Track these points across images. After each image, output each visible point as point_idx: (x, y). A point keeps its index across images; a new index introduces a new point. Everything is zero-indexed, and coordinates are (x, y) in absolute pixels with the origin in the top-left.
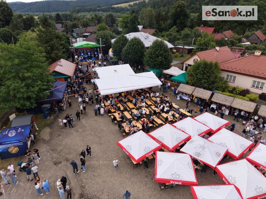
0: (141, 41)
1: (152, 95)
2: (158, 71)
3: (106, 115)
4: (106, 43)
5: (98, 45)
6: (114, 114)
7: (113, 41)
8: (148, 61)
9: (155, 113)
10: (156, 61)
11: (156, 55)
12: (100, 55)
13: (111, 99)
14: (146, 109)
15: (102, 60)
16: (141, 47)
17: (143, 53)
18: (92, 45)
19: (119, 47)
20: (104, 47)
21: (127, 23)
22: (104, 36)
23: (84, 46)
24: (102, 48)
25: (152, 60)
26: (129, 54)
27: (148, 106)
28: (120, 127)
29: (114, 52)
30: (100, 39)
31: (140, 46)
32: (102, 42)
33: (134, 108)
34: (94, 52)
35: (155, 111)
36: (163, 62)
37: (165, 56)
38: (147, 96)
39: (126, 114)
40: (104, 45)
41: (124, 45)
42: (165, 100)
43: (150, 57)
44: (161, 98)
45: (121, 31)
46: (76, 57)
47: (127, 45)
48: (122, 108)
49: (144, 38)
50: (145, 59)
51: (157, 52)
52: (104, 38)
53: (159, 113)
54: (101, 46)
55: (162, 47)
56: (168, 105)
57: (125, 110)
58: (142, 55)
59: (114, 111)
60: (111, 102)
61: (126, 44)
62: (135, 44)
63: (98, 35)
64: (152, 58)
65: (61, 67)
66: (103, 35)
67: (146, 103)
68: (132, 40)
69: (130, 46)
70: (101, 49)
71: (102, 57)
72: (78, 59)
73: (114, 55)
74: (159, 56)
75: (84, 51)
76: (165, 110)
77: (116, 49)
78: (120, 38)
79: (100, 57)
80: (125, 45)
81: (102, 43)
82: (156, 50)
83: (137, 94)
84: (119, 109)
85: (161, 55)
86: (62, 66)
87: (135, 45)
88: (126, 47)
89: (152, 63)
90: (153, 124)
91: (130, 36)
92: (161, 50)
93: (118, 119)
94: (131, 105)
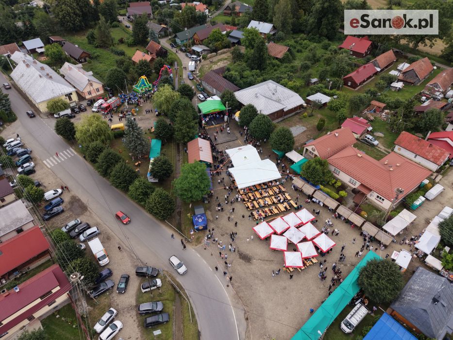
1: (273, 184)
3: (242, 203)
5: (225, 109)
6: (248, 204)
9: (274, 204)
12: (226, 117)
14: (269, 200)
15: (228, 122)
18: (219, 110)
23: (212, 111)
27: (270, 196)
33: (260, 198)
38: (270, 185)
39: (255, 203)
40: (230, 108)
44: (280, 189)
48: (252, 198)
53: (277, 204)
59: (247, 200)
60: (244, 190)
67: (269, 193)
70: (227, 112)
78: (247, 109)
81: (228, 106)
86: (202, 150)
90: (272, 213)
91: (257, 95)
93: (251, 208)
94: (258, 196)
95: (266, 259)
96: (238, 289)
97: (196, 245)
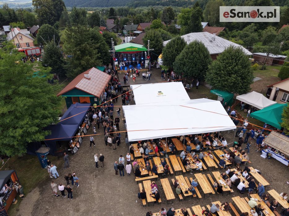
0: (204, 46)
2: (227, 95)
4: (156, 47)
5: (145, 49)
7: (165, 43)
8: (212, 79)
10: (227, 80)
11: (227, 71)
12: (147, 62)
13: (145, 144)
15: (149, 69)
16: (204, 55)
17: (207, 65)
18: (137, 49)
19: (172, 54)
20: (153, 51)
21: (188, 18)
22: (154, 37)
23: (128, 49)
24: (150, 53)
25: (219, 78)
26: (184, 65)
29: (165, 60)
30: (149, 40)
31: (202, 55)
32: (151, 44)
34: (140, 57)
36: (238, 84)
37: (243, 73)
39: (166, 185)
40: (153, 49)
41: (178, 51)
43: (217, 74)
45: (179, 29)
46: (116, 63)
47: (183, 51)
49: (208, 41)
50: (209, 76)
51: (230, 68)
52: (153, 40)
54: (149, 50)
55: (239, 60)
58: (204, 68)
59: (146, 172)
60: (145, 150)
61: (183, 49)
62: (195, 51)
63: (147, 36)
64: (220, 76)
65: (87, 80)
66: (153, 35)
67: (204, 163)
68: (191, 45)
69: (187, 53)
70: (149, 55)
71: (149, 64)
72: (118, 66)
73: (164, 64)
74: (232, 73)
75: (127, 55)
77: (167, 56)
78: (174, 41)
79: (146, 65)
80: (181, 51)
81: (150, 47)
82: (227, 63)
84: (155, 168)
85: (236, 72)
86: (89, 79)
87: (194, 53)
88: (181, 54)
89: (219, 82)
91: (190, 38)
92: (237, 64)
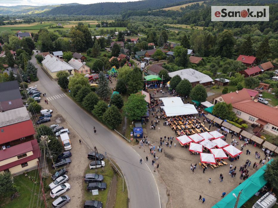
1: (192, 118)
3: (169, 126)
5: (160, 79)
6: (173, 126)
7: (169, 74)
8: (192, 96)
9: (192, 128)
11: (197, 93)
13: (170, 118)
14: (188, 126)
15: (162, 88)
18: (157, 79)
19: (175, 83)
24: (163, 81)
27: (189, 124)
28: (176, 132)
30: (162, 75)
33: (182, 124)
35: (192, 127)
36: (201, 98)
37: (203, 95)
38: (190, 118)
39: (179, 127)
40: (165, 79)
41: (178, 82)
42: (199, 122)
43: (193, 94)
44: (197, 120)
46: (147, 86)
48: (176, 124)
52: (164, 75)
53: (194, 128)
56: (199, 124)
57: (178, 125)
58: (189, 91)
59: (173, 124)
60: (171, 119)
61: (180, 82)
64: (195, 95)
66: (164, 72)
67: (188, 122)
69: (182, 84)
71: (162, 86)
74: (199, 95)
76: (198, 127)
78: (175, 77)
81: (163, 78)
83: (184, 117)
84: (175, 124)
88: (179, 84)
89: (194, 98)
90: (191, 133)
91: (182, 73)
92: (200, 91)
93: (175, 129)
94: (181, 123)
95: (185, 159)
96: (163, 175)
97: (134, 145)
